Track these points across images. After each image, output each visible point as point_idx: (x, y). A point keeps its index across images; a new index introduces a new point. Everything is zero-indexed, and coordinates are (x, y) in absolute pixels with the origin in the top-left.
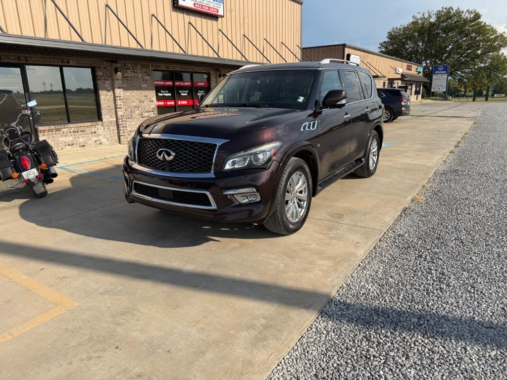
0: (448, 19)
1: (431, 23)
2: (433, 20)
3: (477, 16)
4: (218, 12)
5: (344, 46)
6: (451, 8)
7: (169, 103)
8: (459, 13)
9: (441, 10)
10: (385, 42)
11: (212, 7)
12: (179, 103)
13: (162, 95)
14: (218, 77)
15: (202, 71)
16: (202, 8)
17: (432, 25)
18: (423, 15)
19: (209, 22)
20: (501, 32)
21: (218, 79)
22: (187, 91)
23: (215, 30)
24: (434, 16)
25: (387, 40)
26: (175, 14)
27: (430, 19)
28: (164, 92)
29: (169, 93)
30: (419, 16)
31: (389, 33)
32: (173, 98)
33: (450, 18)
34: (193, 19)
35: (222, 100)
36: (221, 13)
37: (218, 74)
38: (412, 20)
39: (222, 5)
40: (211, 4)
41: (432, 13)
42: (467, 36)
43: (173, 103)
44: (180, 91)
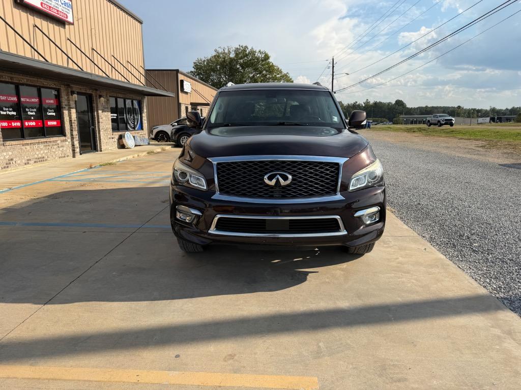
0: (244, 57)
1: (231, 58)
2: (232, 55)
3: (267, 57)
4: (67, 18)
5: (177, 71)
6: (246, 47)
7: (14, 124)
8: (253, 52)
9: (238, 47)
10: (192, 72)
11: (60, 10)
12: (27, 124)
13: (5, 113)
14: (70, 94)
15: (51, 86)
16: (50, 10)
17: (231, 60)
18: (224, 50)
19: (57, 28)
20: (286, 73)
21: (71, 96)
22: (35, 110)
23: (63, 38)
24: (233, 52)
25: (193, 70)
26: (17, 12)
27: (229, 54)
28: (7, 109)
29: (14, 111)
30: (220, 51)
31: (194, 63)
32: (19, 118)
33: (247, 55)
34: (39, 21)
35: (75, 120)
36: (70, 19)
37: (70, 91)
38: (214, 54)
39: (71, 10)
40: (60, 8)
41: (231, 50)
42: (260, 73)
43: (19, 124)
44: (27, 110)
